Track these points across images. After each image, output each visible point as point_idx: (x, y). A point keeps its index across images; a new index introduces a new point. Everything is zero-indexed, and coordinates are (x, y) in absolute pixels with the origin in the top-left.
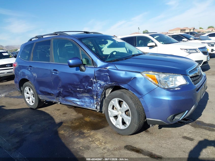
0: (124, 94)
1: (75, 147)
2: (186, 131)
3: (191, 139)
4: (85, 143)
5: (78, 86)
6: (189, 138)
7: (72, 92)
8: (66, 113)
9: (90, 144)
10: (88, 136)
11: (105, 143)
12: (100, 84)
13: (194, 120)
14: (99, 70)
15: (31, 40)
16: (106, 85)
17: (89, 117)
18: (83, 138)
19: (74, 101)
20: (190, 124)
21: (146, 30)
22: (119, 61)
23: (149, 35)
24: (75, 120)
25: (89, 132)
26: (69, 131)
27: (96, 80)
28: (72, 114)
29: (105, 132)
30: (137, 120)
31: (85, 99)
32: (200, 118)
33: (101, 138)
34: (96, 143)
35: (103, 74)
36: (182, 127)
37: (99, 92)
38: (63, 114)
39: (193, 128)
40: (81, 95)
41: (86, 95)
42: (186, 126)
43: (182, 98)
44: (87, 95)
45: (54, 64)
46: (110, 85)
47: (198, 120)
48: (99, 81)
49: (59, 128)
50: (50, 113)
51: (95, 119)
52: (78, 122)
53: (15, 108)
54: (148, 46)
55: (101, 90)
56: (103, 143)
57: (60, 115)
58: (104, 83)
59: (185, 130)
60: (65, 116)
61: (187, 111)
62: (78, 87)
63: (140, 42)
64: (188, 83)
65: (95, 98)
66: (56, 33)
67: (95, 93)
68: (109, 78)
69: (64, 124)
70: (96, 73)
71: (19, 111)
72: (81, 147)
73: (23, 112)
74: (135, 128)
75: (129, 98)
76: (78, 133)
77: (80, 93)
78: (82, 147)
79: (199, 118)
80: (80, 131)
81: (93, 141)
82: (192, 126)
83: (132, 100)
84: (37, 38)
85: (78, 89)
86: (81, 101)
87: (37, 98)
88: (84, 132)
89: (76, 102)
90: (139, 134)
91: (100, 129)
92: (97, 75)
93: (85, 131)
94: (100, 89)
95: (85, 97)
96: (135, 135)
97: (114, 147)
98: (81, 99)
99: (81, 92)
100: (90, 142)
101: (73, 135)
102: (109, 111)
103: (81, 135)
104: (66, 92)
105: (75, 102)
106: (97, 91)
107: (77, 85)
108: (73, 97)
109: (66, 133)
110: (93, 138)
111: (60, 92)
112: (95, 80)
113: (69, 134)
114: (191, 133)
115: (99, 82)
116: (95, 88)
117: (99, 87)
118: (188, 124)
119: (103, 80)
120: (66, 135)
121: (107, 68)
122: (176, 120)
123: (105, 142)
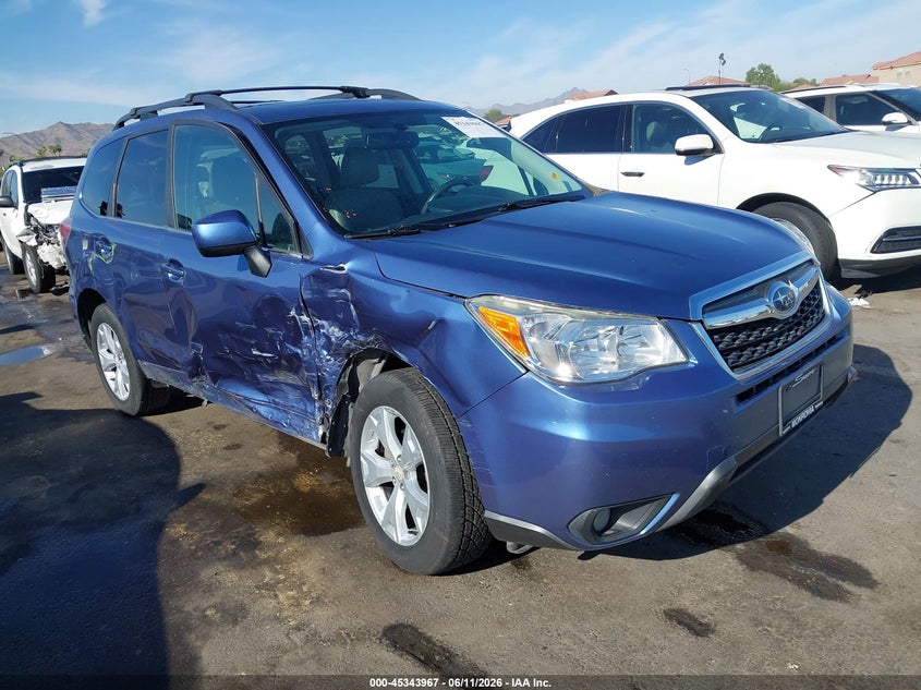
0: (408, 393)
1: (189, 607)
2: (699, 581)
3: (701, 624)
4: (238, 593)
5: (251, 339)
6: (696, 620)
7: (237, 359)
8: (238, 446)
9: (254, 600)
10: (266, 562)
11: (317, 601)
12: (328, 338)
13: (767, 531)
14: (317, 276)
15: (121, 124)
16: (347, 342)
17: (319, 473)
18: (240, 566)
19: (249, 400)
20: (740, 546)
21: (761, 67)
22: (418, 232)
23: (690, 98)
24: (256, 482)
25: (281, 540)
26: (208, 527)
27: (308, 316)
28: (261, 453)
29: (345, 546)
30: (449, 516)
31: (286, 398)
32: (802, 521)
33: (314, 578)
34: (281, 597)
35: (332, 293)
36: (690, 560)
37: (325, 371)
38: (228, 448)
39: (741, 568)
40: (271, 379)
41: (290, 381)
42: (714, 553)
43: (640, 434)
44: (291, 378)
45: (174, 235)
46: (362, 344)
47: (789, 529)
48: (324, 322)
49: (177, 508)
50: (179, 441)
51: (334, 484)
52: (262, 491)
53: (69, 408)
54: (679, 153)
55: (333, 364)
56: (307, 602)
57: (213, 453)
58: (340, 334)
59: (696, 575)
60: (229, 459)
61: (674, 498)
62: (253, 342)
63: (651, 128)
64: (694, 361)
65: (315, 395)
66: (196, 99)
67: (312, 377)
68: (354, 313)
69: (204, 496)
70: (306, 289)
71: (73, 422)
72: (214, 606)
73: (85, 427)
74: (444, 549)
75: (423, 410)
76: (233, 543)
77: (265, 371)
78: (219, 608)
79: (800, 521)
80: (249, 535)
81: (271, 587)
82: (741, 558)
83: (433, 422)
84: (139, 117)
85: (254, 353)
86: (275, 402)
87: (135, 370)
88: (261, 539)
89: (257, 406)
90: (480, 574)
91: (329, 533)
92: (310, 296)
93: (268, 536)
94: (329, 360)
95: (284, 387)
96: (458, 577)
97: (343, 624)
98: (272, 395)
99: (268, 364)
100: (258, 587)
101: (210, 549)
102: (362, 459)
103: (241, 553)
104: (217, 357)
105: (252, 405)
106: (318, 369)
107: (249, 333)
108: (243, 380)
109: (192, 536)
110: (279, 573)
111: (196, 357)
112: (305, 318)
113: (201, 540)
114: (716, 594)
115: (323, 327)
116: (310, 351)
117: (323, 347)
118: (730, 547)
119: (334, 321)
120: (185, 544)
121: (343, 269)
122: (618, 532)
123: (318, 598)
